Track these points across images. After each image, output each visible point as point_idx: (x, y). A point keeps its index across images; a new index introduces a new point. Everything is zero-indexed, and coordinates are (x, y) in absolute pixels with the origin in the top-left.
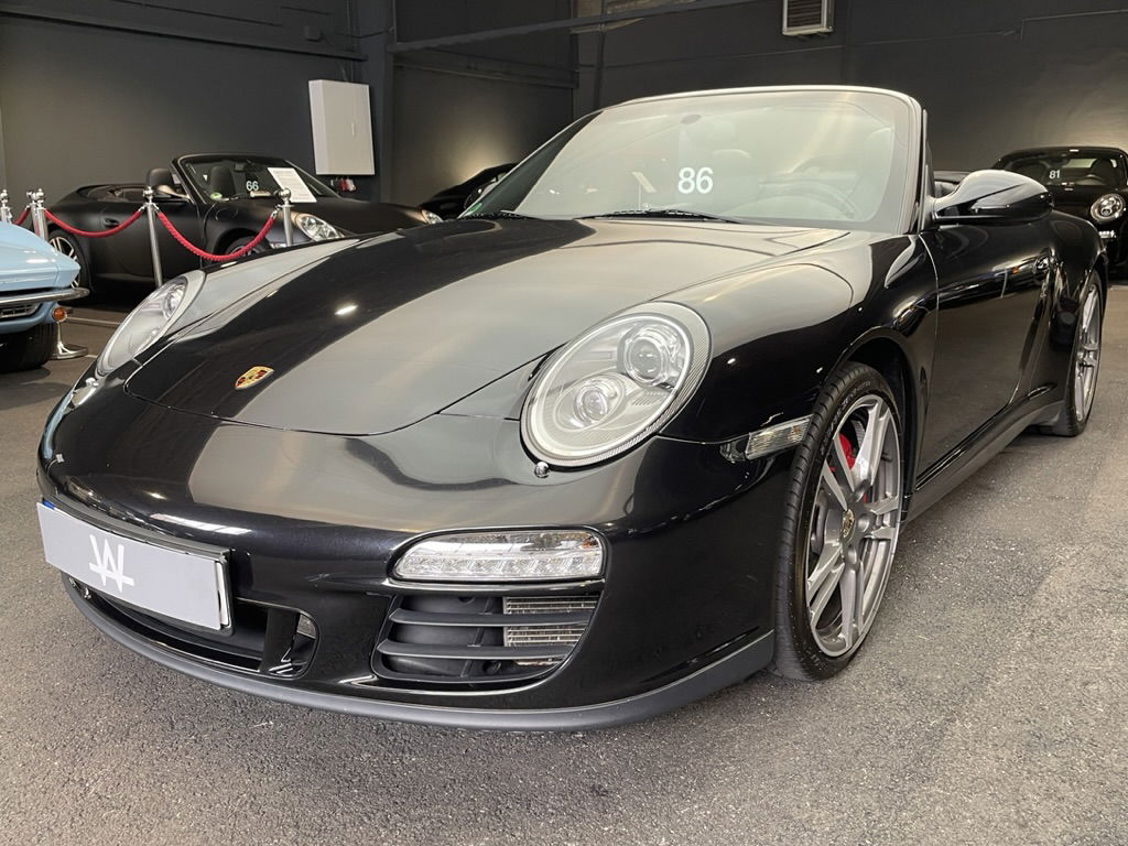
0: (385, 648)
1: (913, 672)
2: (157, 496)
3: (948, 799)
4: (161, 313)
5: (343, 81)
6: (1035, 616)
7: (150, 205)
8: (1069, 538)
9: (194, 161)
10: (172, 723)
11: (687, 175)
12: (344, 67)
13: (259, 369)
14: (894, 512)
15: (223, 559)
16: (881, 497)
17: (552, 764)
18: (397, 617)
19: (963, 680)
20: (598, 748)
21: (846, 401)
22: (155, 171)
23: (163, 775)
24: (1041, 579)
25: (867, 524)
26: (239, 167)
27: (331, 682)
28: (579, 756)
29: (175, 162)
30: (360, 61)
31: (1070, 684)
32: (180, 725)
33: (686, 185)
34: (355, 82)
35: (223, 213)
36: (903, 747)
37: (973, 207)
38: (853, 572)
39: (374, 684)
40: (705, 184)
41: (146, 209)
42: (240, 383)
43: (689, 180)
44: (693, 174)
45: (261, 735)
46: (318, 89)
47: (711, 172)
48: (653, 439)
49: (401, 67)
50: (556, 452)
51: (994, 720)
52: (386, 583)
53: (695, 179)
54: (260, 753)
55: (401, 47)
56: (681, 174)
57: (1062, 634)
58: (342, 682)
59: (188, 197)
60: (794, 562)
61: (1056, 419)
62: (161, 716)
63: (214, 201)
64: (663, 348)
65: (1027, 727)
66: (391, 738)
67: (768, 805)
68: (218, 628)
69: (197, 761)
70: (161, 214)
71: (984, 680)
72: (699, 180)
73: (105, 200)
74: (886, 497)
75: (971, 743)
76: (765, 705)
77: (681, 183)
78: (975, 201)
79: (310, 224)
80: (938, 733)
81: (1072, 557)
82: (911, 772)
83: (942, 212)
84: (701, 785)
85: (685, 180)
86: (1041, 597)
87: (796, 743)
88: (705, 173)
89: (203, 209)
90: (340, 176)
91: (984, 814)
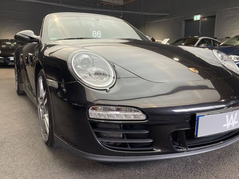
40: (99, 35)
53: (96, 34)
56: (93, 32)
72: (98, 34)
77: (93, 35)
88: (99, 33)
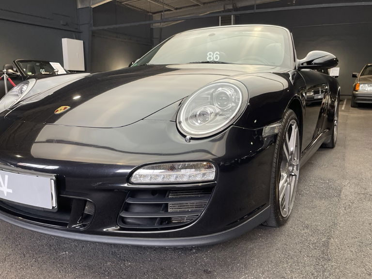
0: (123, 215)
1: (309, 222)
2: (19, 156)
3: (339, 266)
4: (18, 95)
5: (74, 39)
6: (344, 203)
7: (5, 76)
8: (344, 177)
9: (21, 61)
10: (24, 254)
11: (210, 54)
12: (74, 34)
13: (64, 107)
14: (297, 165)
15: (54, 178)
17: (186, 262)
18: (129, 201)
19: (328, 225)
20: (203, 255)
21: (289, 120)
22: (7, 65)
23: (22, 276)
24: (340, 191)
25: (292, 168)
26: (38, 64)
27: (99, 230)
28: (196, 259)
29: (14, 62)
30: (80, 33)
31: (365, 224)
32: (28, 255)
33: (210, 58)
34: (78, 40)
36: (316, 249)
37: (312, 62)
38: (289, 185)
39: (119, 230)
40: (217, 58)
41: (3, 77)
42: (56, 112)
43: (211, 56)
44: (212, 54)
45: (63, 257)
46: (65, 41)
47: (219, 53)
48: (231, 126)
49: (94, 36)
50: (193, 132)
51: (344, 238)
52: (126, 185)
53: (213, 56)
54: (64, 265)
55: (94, 28)
56: (208, 54)
57: (355, 208)
58: (104, 230)
59: (19, 73)
60: (276, 179)
61: (329, 141)
62: (19, 252)
63: (29, 75)
64: (230, 95)
65: (357, 240)
66: (118, 256)
67: (274, 273)
68: (51, 208)
69: (37, 269)
70: (9, 79)
71: (335, 224)
72: (215, 56)
74: (295, 160)
75: (339, 247)
76: (261, 236)
77: (208, 57)
80: (326, 243)
81: (348, 184)
82: (322, 258)
83: (302, 64)
84: (246, 268)
85: (209, 56)
86: (342, 196)
87: (277, 250)
88: (217, 54)
89: (25, 78)
90: (73, 71)
91: (354, 272)
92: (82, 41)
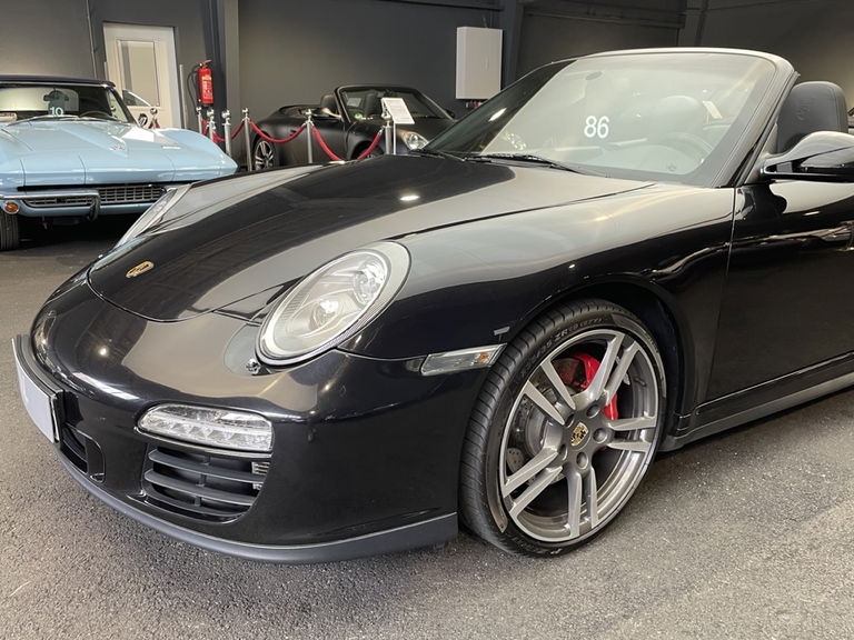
5: (483, 27)
7: (309, 122)
9: (349, 90)
11: (591, 122)
14: (650, 429)
16: (640, 414)
18: (152, 456)
22: (327, 97)
25: (605, 437)
29: (336, 91)
30: (499, 11)
33: (590, 131)
34: (493, 27)
35: (360, 128)
37: (802, 165)
38: (579, 475)
40: (603, 131)
42: (131, 272)
43: (593, 126)
44: (595, 121)
46: (463, 34)
47: (608, 120)
48: (331, 351)
49: (531, 15)
53: (596, 126)
56: (587, 122)
59: (340, 116)
63: (355, 120)
72: (599, 127)
73: (294, 116)
77: (586, 129)
78: (805, 159)
79: (414, 139)
85: (589, 126)
88: (604, 121)
89: (348, 125)
90: (473, 100)
92: (501, 31)
